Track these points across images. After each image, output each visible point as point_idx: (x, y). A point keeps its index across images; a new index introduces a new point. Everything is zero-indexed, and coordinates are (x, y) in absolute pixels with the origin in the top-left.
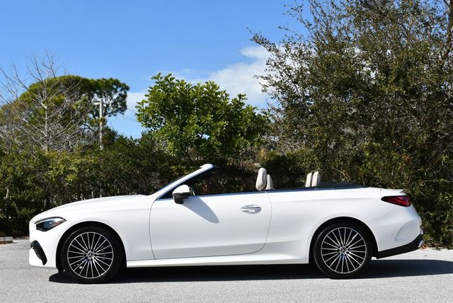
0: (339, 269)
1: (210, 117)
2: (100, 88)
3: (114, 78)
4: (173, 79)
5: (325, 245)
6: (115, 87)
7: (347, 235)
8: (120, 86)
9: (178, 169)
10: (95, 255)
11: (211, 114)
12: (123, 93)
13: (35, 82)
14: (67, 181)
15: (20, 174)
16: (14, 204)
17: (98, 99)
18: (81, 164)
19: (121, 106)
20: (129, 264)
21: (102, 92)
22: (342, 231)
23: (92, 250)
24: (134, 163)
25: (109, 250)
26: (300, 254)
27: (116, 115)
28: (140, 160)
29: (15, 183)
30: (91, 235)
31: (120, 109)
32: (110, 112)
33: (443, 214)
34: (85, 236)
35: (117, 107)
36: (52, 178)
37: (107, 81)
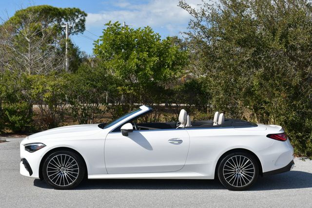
0: (235, 184)
1: (145, 54)
2: (66, 15)
3: (76, 8)
4: (120, 24)
5: (226, 167)
6: (77, 14)
7: (242, 161)
8: (81, 14)
9: (122, 89)
10: (66, 170)
11: (147, 51)
12: (82, 18)
13: (19, 10)
14: (44, 97)
15: (11, 91)
16: (7, 113)
17: (65, 23)
18: (54, 85)
19: (81, 27)
20: (90, 177)
21: (67, 17)
22: (238, 158)
23: (64, 167)
24: (92, 84)
25: (76, 167)
26: (209, 173)
27: (77, 34)
28: (96, 83)
29: (7, 97)
30: (64, 157)
31: (81, 30)
32: (73, 32)
33: (307, 135)
34: (59, 157)
35: (78, 28)
36: (34, 95)
37: (71, 10)
